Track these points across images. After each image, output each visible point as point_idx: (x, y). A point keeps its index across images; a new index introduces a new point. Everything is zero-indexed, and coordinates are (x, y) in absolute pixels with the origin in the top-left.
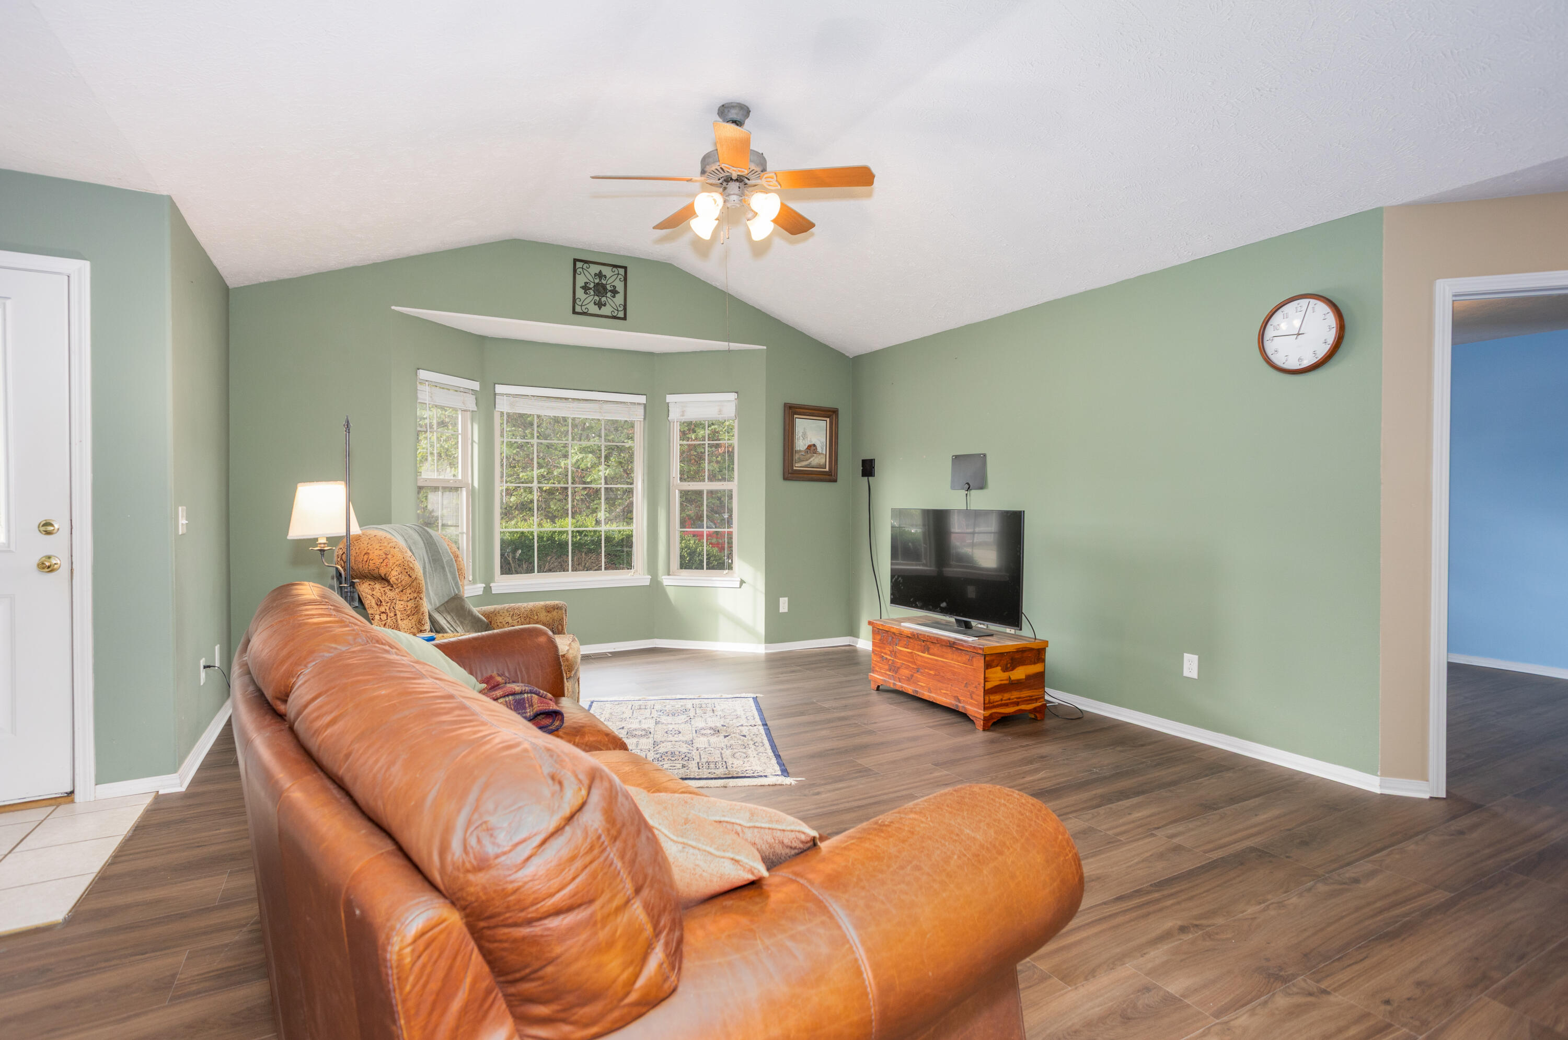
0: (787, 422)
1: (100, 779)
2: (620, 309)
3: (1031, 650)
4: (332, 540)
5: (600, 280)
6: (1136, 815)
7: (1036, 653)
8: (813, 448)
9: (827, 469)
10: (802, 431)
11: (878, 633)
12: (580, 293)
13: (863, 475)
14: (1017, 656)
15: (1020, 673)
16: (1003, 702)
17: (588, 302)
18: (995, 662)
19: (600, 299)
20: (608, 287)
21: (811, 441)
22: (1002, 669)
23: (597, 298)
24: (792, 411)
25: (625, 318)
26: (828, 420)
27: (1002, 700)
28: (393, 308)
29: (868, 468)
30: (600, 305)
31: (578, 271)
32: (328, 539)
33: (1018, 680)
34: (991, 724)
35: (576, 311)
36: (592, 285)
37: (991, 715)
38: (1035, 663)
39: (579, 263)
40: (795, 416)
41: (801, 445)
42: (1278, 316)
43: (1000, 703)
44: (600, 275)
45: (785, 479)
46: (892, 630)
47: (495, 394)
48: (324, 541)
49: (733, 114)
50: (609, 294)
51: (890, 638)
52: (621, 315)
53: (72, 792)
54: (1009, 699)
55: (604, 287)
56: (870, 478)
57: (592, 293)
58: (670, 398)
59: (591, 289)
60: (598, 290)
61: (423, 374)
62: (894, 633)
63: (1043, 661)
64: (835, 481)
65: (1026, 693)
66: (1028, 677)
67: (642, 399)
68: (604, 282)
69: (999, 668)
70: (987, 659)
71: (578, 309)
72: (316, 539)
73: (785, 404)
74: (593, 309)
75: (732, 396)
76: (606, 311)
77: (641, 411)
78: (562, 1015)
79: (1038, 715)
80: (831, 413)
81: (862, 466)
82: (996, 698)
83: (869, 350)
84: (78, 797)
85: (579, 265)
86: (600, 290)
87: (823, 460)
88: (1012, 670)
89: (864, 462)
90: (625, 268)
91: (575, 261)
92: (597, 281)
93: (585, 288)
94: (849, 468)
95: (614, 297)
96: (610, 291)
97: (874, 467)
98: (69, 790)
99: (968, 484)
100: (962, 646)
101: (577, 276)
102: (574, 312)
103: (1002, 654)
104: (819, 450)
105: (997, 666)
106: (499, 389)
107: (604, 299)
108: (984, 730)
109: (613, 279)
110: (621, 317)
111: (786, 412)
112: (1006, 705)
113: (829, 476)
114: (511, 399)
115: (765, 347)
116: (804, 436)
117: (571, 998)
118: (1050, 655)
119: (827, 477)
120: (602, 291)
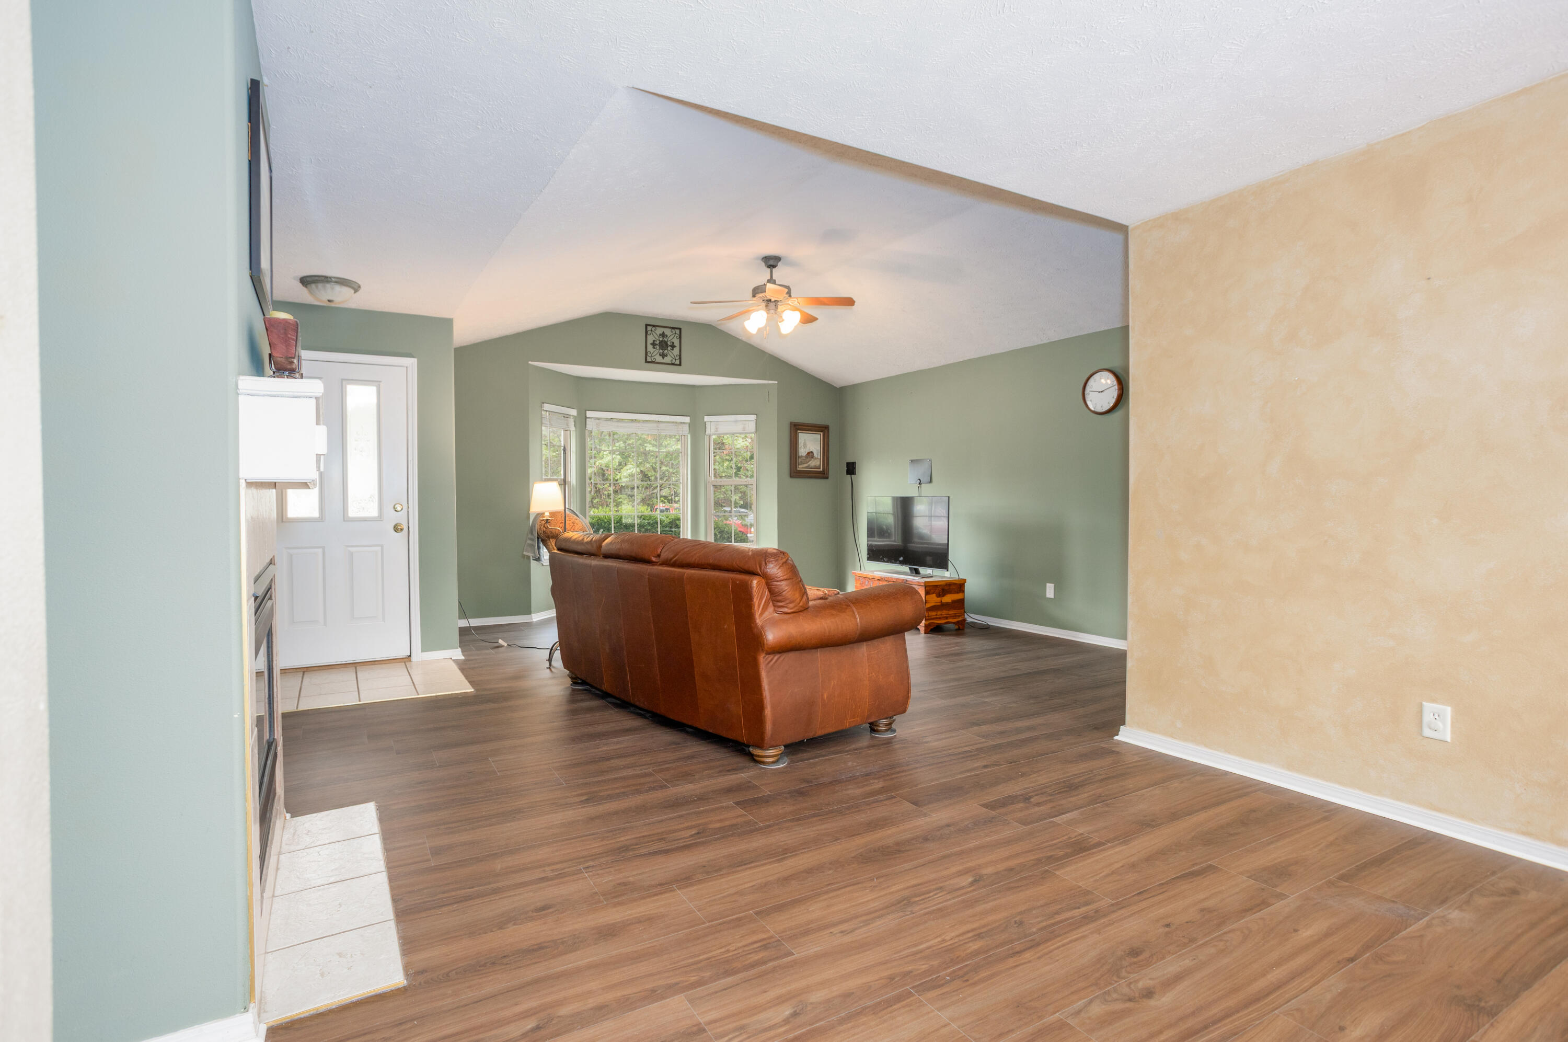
0: (793, 435)
1: (424, 649)
2: (677, 358)
3: (955, 584)
4: (553, 514)
5: (663, 339)
6: (999, 660)
7: (959, 586)
8: (811, 454)
9: (821, 469)
10: (804, 442)
11: (859, 580)
12: (650, 348)
13: (847, 474)
14: (946, 588)
15: (948, 599)
16: (937, 616)
17: (655, 353)
18: (932, 591)
19: (663, 352)
20: (669, 343)
21: (809, 450)
22: (936, 596)
23: (661, 351)
24: (796, 427)
25: (680, 365)
26: (822, 433)
27: (936, 615)
28: (530, 362)
29: (851, 469)
30: (663, 356)
31: (649, 332)
32: (550, 513)
33: (947, 603)
34: (930, 629)
35: (648, 360)
36: (658, 342)
37: (930, 624)
38: (958, 593)
39: (649, 326)
40: (798, 431)
41: (802, 452)
42: (1091, 380)
43: (935, 617)
44: (663, 335)
45: (791, 476)
46: (868, 576)
47: (586, 417)
48: (547, 514)
49: (771, 262)
50: (669, 348)
51: (867, 582)
52: (678, 362)
53: (410, 656)
54: (941, 615)
55: (666, 343)
56: (852, 476)
57: (658, 348)
58: (707, 419)
59: (657, 345)
60: (662, 345)
61: (547, 407)
62: (869, 578)
63: (964, 592)
64: (827, 478)
65: (952, 612)
66: (954, 602)
67: (687, 419)
68: (666, 340)
69: (934, 595)
70: (927, 588)
71: (649, 359)
72: (544, 513)
73: (791, 423)
74: (659, 359)
75: (753, 417)
76: (668, 360)
77: (686, 428)
78: (786, 605)
79: (960, 626)
80: (824, 429)
81: (847, 467)
82: (933, 614)
83: (851, 384)
84: (414, 658)
85: (649, 328)
86: (664, 345)
87: (818, 463)
88: (943, 596)
89: (848, 464)
90: (680, 329)
91: (647, 325)
92: (661, 339)
93: (654, 344)
94: (837, 468)
95: (673, 350)
96: (670, 346)
97: (855, 468)
98: (409, 654)
99: (919, 479)
100: (912, 582)
101: (648, 336)
102: (646, 361)
103: (937, 586)
104: (815, 455)
105: (933, 593)
106: (589, 414)
107: (666, 351)
108: (925, 633)
109: (672, 338)
110: (677, 364)
111: (792, 428)
112: (940, 618)
113: (823, 475)
114: (598, 421)
115: (776, 382)
116: (805, 446)
117: (788, 601)
118: (967, 587)
119: (821, 475)
120: (664, 346)
